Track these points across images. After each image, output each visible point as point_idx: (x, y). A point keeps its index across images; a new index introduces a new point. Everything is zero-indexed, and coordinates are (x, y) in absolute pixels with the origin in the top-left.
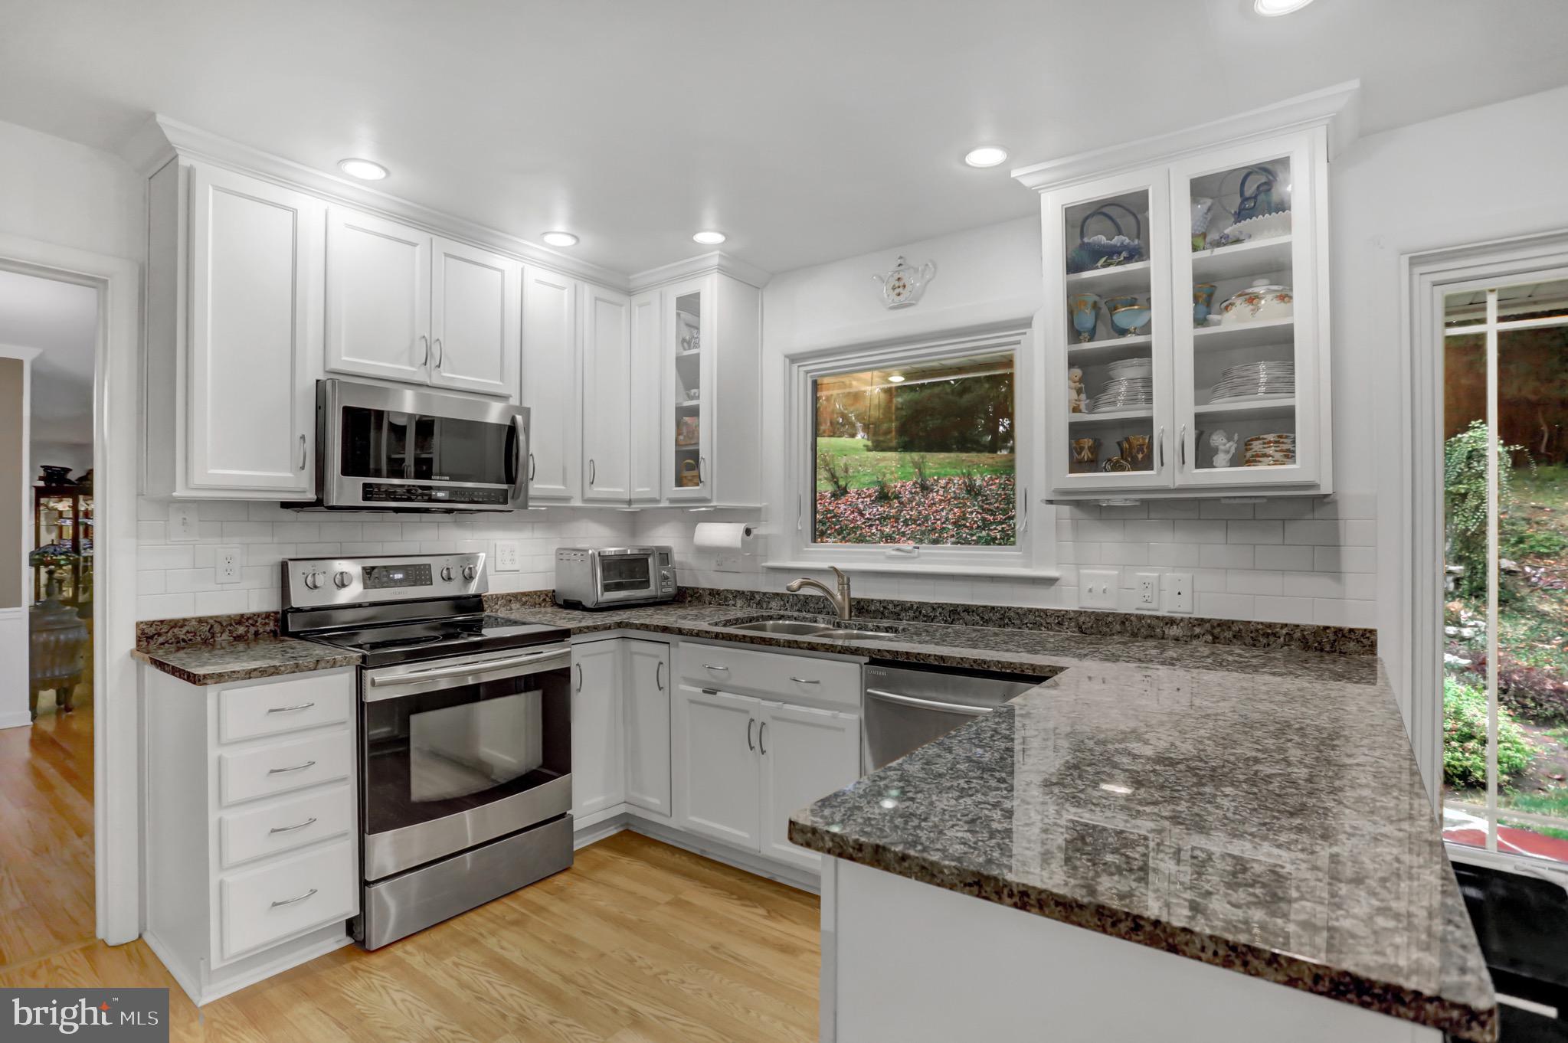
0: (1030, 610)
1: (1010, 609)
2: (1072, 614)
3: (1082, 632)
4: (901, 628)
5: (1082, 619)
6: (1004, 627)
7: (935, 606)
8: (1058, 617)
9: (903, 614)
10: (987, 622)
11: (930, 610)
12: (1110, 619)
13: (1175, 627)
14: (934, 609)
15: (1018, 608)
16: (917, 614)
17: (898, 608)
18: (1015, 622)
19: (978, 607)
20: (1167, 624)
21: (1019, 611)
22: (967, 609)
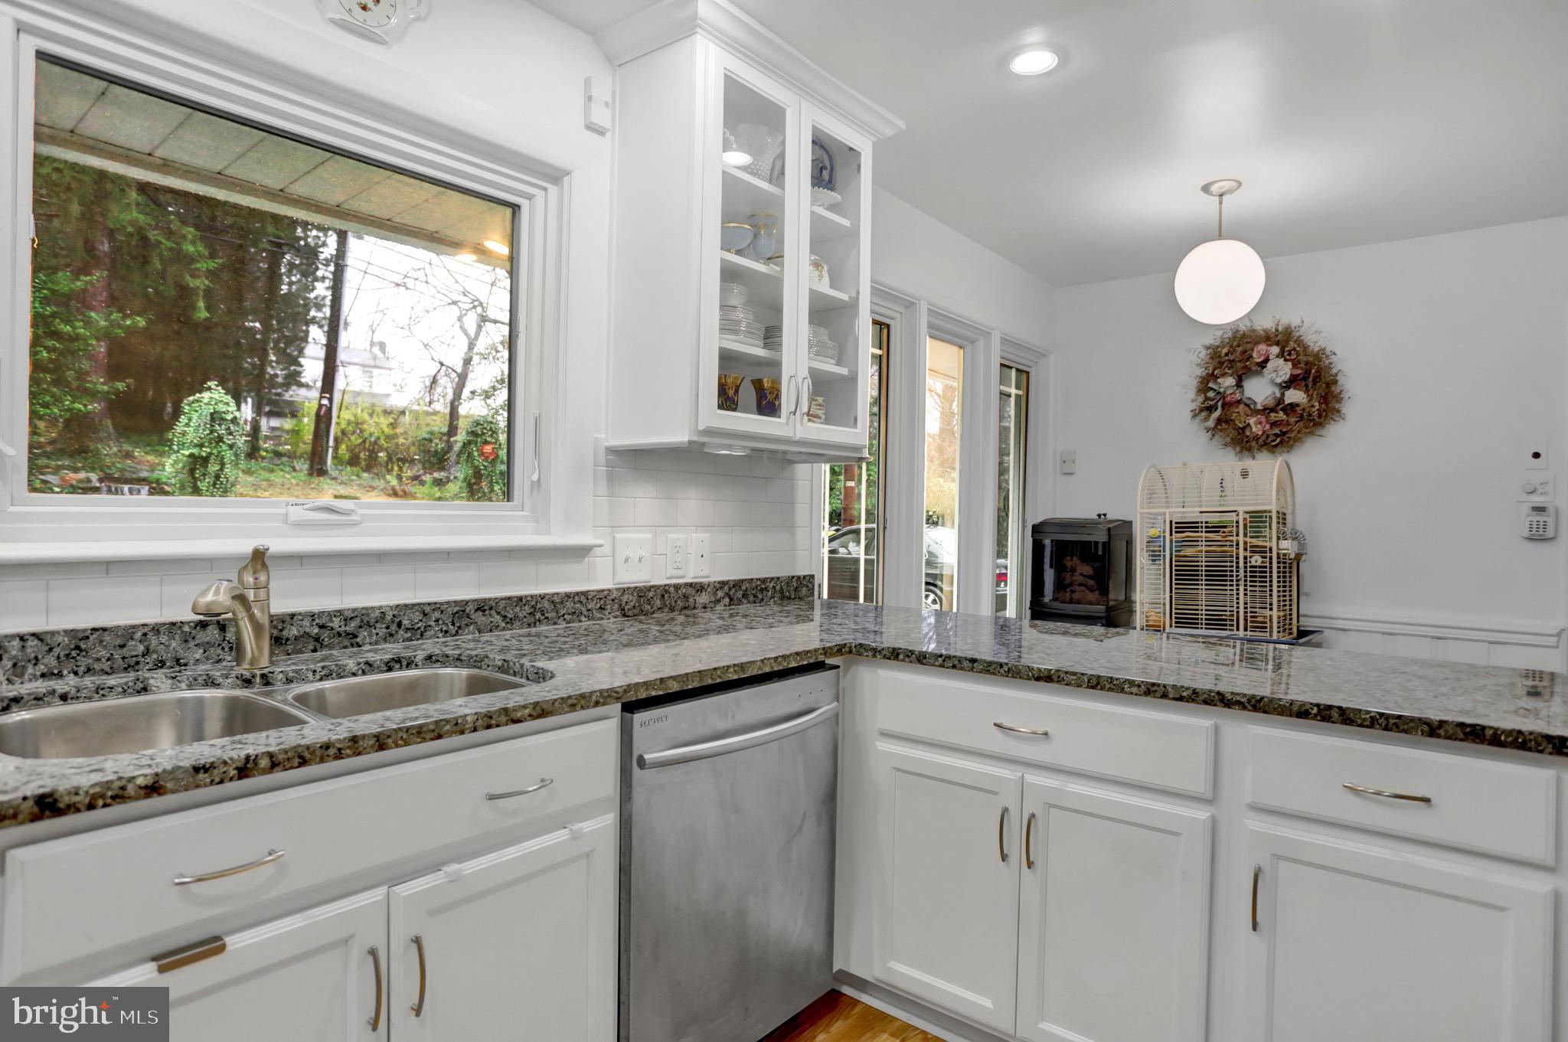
0: (568, 595)
1: (542, 597)
2: (615, 592)
3: (624, 615)
4: (420, 655)
5: (625, 598)
6: (535, 626)
7: (427, 609)
8: (601, 599)
9: (364, 634)
10: (510, 622)
11: (417, 616)
12: (651, 594)
13: (704, 593)
14: (425, 615)
15: (553, 595)
16: (394, 627)
17: (353, 624)
18: (549, 615)
19: (498, 600)
20: (698, 591)
21: (555, 598)
22: (483, 606)
